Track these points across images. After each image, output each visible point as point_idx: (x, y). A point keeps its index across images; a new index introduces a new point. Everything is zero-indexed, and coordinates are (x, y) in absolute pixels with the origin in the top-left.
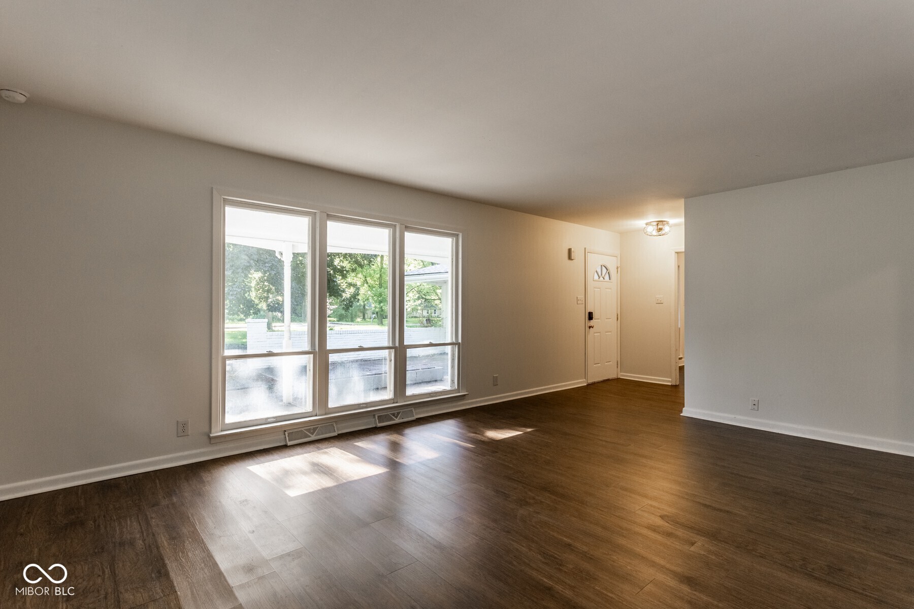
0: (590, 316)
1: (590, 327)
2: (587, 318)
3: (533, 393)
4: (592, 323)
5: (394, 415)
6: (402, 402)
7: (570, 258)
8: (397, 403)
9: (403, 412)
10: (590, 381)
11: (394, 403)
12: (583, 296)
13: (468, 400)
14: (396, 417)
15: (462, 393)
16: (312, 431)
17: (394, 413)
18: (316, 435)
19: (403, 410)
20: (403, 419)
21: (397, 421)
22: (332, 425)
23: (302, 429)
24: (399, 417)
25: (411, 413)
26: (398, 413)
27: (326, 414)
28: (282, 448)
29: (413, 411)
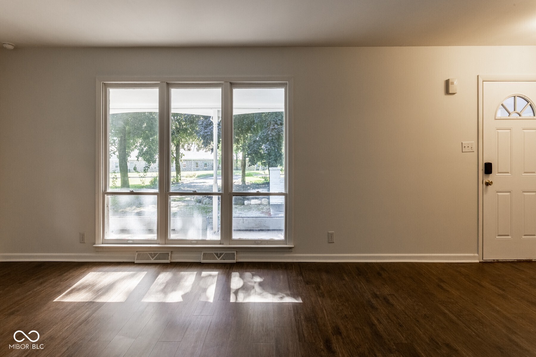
0: (488, 168)
1: (488, 184)
2: (481, 172)
3: (384, 259)
4: (490, 178)
5: (217, 254)
6: (227, 245)
7: (447, 92)
8: (223, 244)
9: (225, 253)
10: (489, 257)
11: (220, 244)
12: (474, 142)
13: (295, 253)
14: (219, 257)
15: (289, 245)
16: (153, 255)
17: (218, 253)
18: (155, 259)
19: (226, 252)
20: (224, 260)
21: (219, 261)
22: (168, 254)
23: (147, 252)
24: (221, 257)
25: (232, 256)
26: (221, 254)
27: (165, 244)
28: (132, 264)
29: (235, 254)
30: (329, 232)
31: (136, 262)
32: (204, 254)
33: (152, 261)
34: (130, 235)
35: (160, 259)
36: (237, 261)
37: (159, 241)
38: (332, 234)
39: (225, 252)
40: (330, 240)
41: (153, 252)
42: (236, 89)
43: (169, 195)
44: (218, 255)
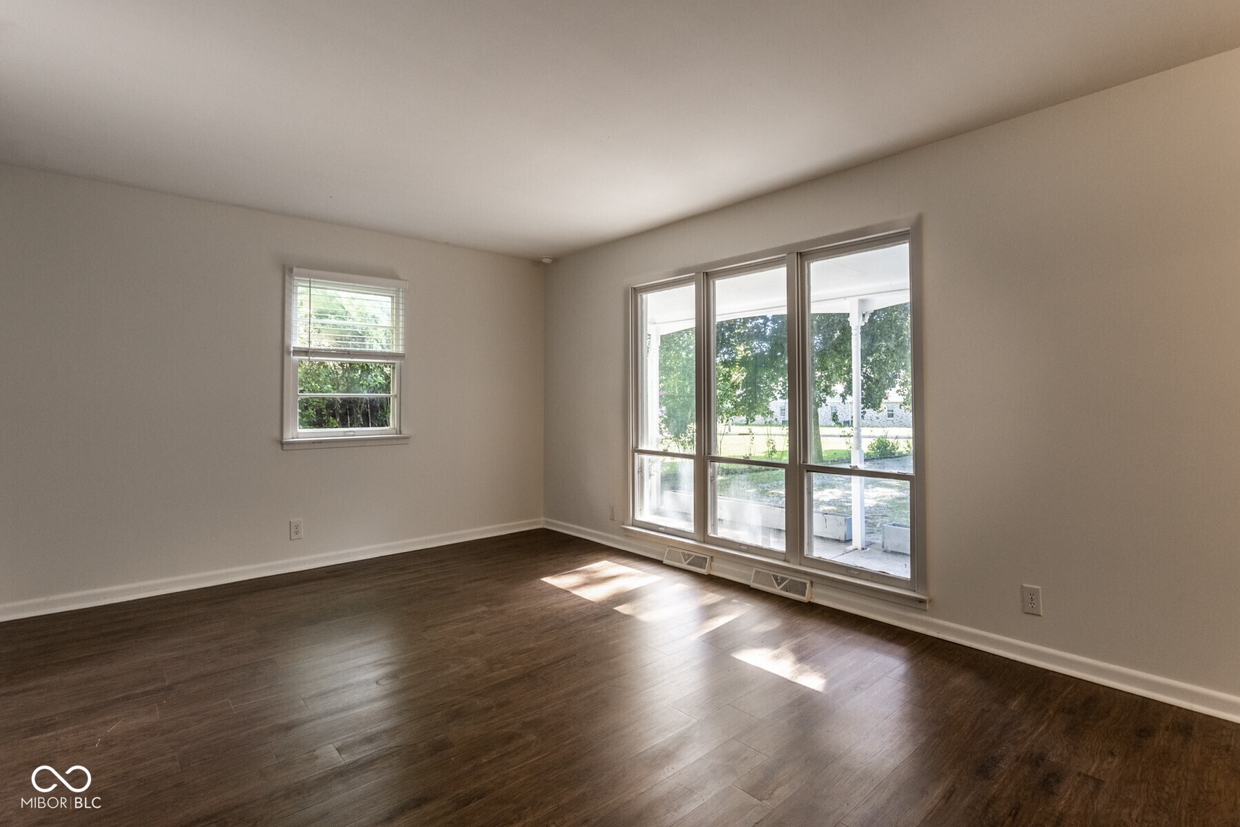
5: (776, 578)
6: (794, 564)
8: (789, 562)
9: (791, 580)
11: (785, 561)
13: (934, 616)
14: (779, 584)
15: (918, 593)
16: (687, 557)
17: (778, 576)
18: (689, 564)
19: (793, 578)
20: (787, 591)
21: (777, 590)
22: (706, 559)
23: (681, 551)
24: (783, 585)
25: (801, 589)
26: (783, 579)
27: (704, 542)
28: (658, 563)
29: (808, 585)
30: (1024, 585)
31: (665, 561)
32: (756, 572)
33: (684, 566)
34: (664, 518)
35: (694, 566)
36: (812, 601)
37: (696, 537)
38: (1033, 594)
39: (790, 578)
40: (1029, 605)
41: (686, 552)
42: (815, 263)
43: (709, 461)
44: (779, 581)
